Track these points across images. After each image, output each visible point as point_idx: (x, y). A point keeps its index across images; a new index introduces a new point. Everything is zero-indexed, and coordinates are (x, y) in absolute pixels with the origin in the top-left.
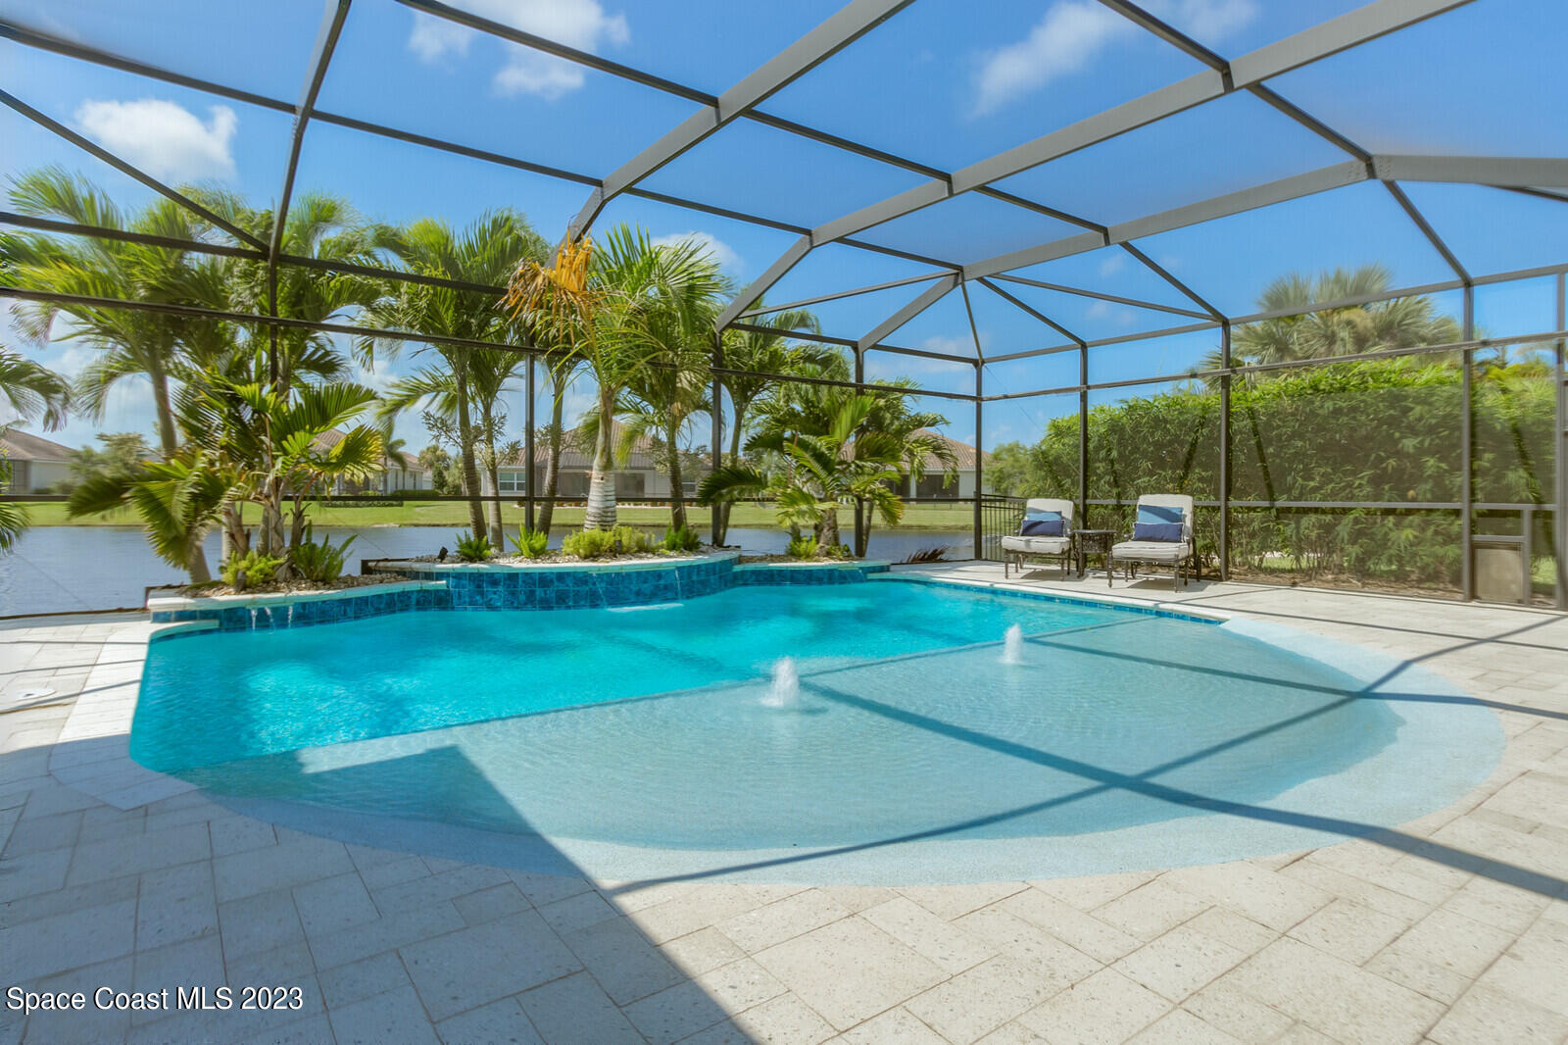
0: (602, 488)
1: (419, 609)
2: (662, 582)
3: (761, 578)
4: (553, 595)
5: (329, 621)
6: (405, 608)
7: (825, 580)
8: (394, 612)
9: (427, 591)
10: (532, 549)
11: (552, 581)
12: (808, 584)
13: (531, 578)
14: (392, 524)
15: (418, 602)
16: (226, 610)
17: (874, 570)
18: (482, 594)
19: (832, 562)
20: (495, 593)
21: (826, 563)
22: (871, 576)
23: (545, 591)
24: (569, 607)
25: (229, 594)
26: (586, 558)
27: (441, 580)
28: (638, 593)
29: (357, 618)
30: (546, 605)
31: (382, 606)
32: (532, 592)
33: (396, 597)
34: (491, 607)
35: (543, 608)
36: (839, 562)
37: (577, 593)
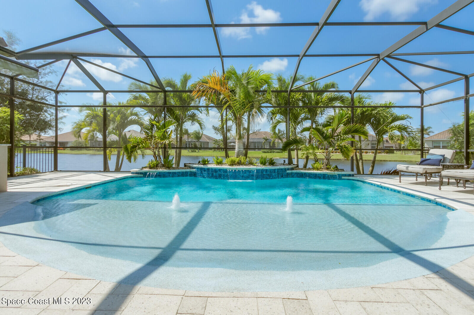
0: (238, 145)
1: (190, 176)
2: (251, 174)
3: (299, 175)
4: (218, 175)
5: (165, 177)
6: (187, 176)
7: (322, 178)
8: (184, 176)
9: (192, 172)
10: (217, 162)
11: (217, 171)
12: (315, 178)
13: (213, 170)
14: (278, 158)
15: (190, 175)
16: (144, 173)
17: (345, 175)
18: (202, 173)
19: (328, 171)
20: (205, 173)
21: (325, 172)
22: (343, 178)
23: (216, 174)
24: (222, 179)
25: (147, 169)
26: (230, 165)
27: (194, 169)
28: (243, 176)
29: (172, 177)
30: (216, 177)
31: (180, 175)
32: (213, 174)
33: (184, 173)
34: (204, 177)
35: (216, 179)
36: (330, 172)
37: (224, 175)
